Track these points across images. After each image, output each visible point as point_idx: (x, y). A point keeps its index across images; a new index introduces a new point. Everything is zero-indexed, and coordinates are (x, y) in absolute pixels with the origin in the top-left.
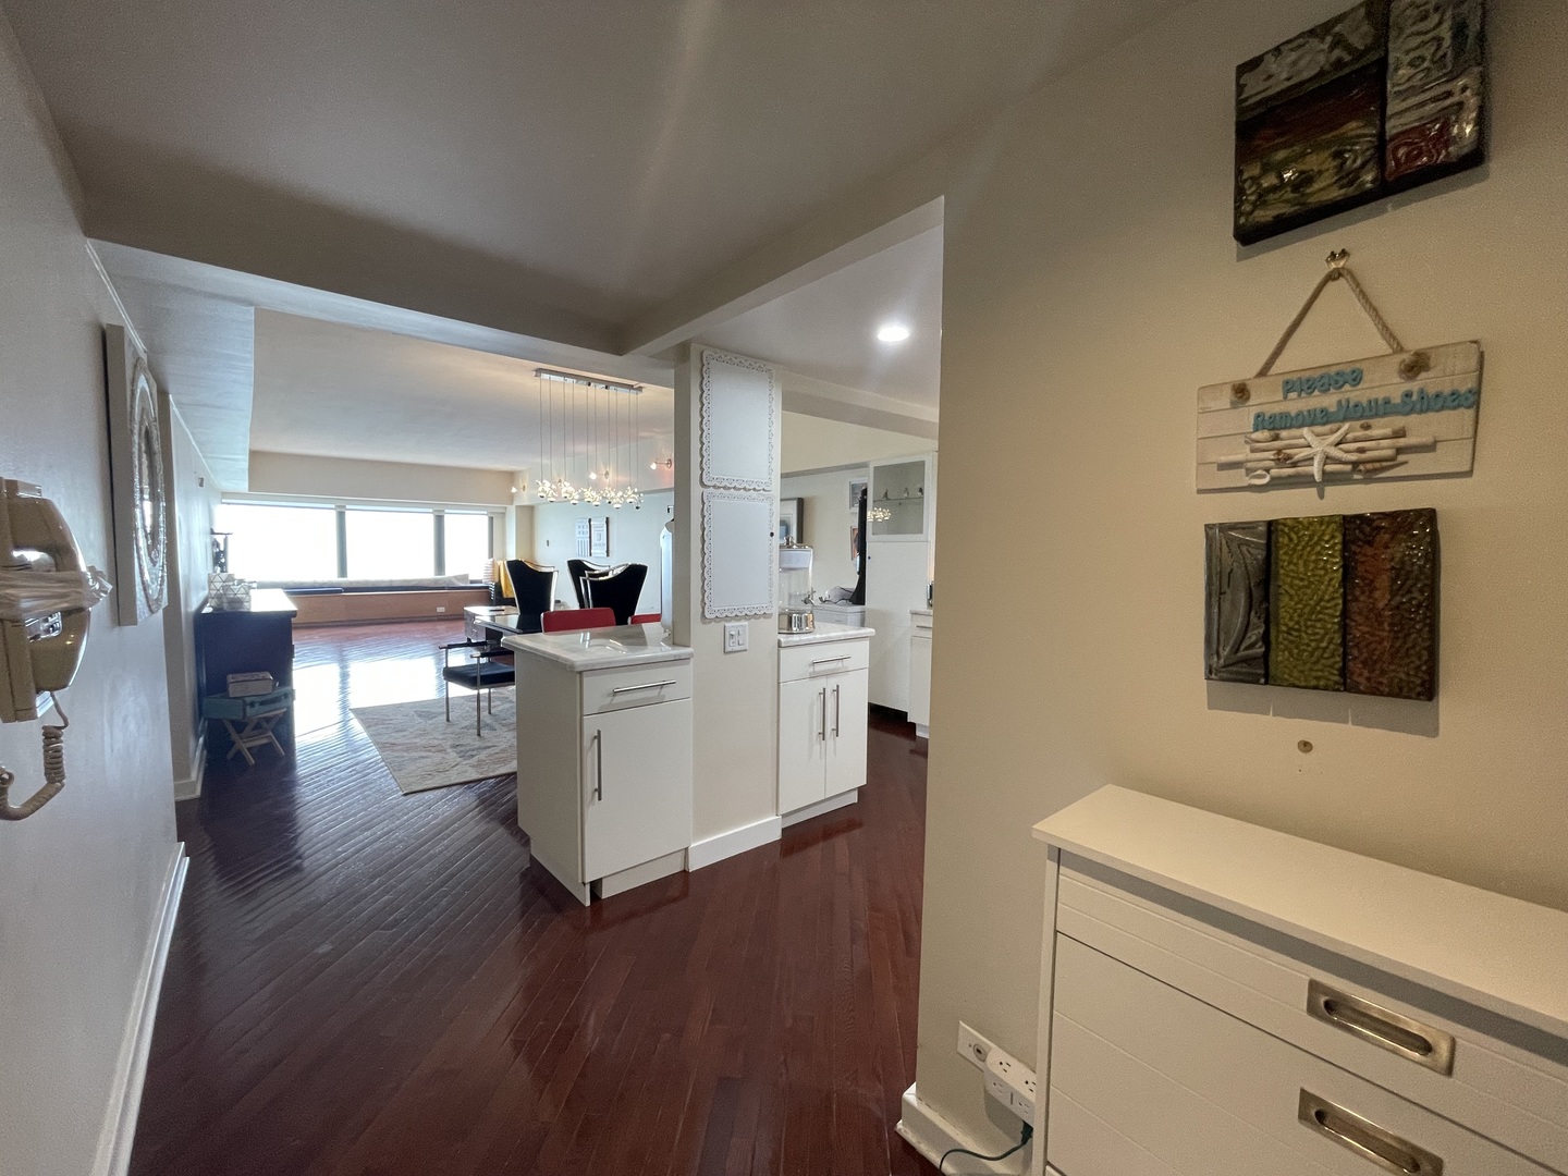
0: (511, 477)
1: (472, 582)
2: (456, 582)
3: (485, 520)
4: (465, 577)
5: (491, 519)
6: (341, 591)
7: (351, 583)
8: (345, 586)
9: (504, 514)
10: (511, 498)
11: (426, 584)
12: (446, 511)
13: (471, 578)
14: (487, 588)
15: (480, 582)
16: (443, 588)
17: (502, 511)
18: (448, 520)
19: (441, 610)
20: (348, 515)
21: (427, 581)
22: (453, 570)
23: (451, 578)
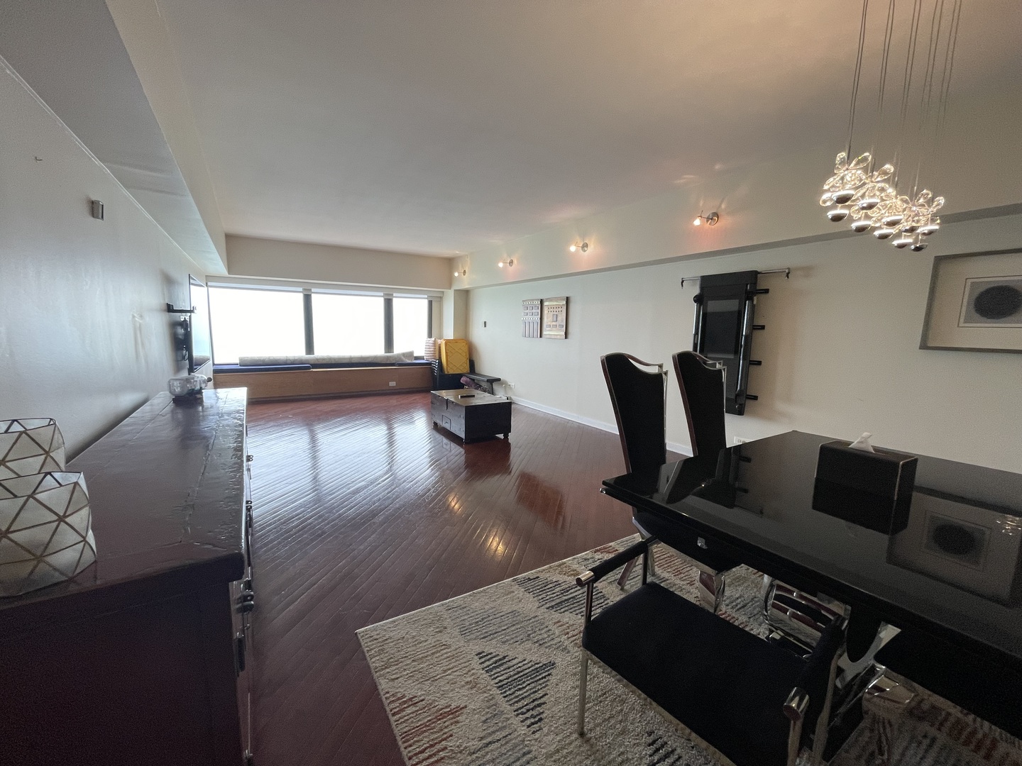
0: (450, 263)
1: (416, 359)
2: (404, 359)
3: (425, 303)
4: (410, 354)
5: (430, 303)
6: (309, 368)
7: (317, 359)
8: (312, 362)
9: (441, 298)
10: (450, 281)
11: (379, 361)
12: (394, 295)
14: (430, 364)
15: (422, 358)
16: (393, 365)
17: (441, 295)
18: (397, 303)
19: (393, 384)
20: (314, 298)
21: (380, 357)
22: (399, 348)
23: (398, 355)
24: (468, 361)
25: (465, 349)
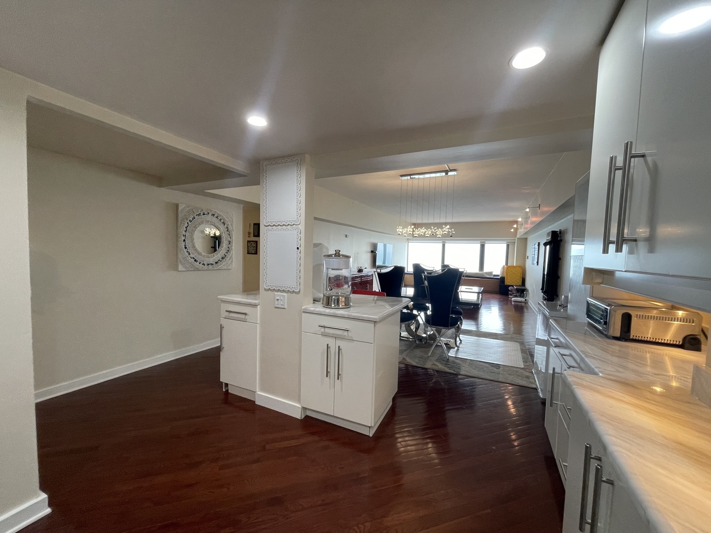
1: (494, 276)
2: (488, 275)
3: (505, 246)
4: (491, 273)
5: (508, 246)
10: (516, 234)
12: (486, 242)
13: (494, 274)
15: (498, 276)
17: (514, 241)
18: (487, 246)
21: (477, 274)
22: (486, 269)
23: (486, 273)
24: (521, 279)
25: (521, 271)
